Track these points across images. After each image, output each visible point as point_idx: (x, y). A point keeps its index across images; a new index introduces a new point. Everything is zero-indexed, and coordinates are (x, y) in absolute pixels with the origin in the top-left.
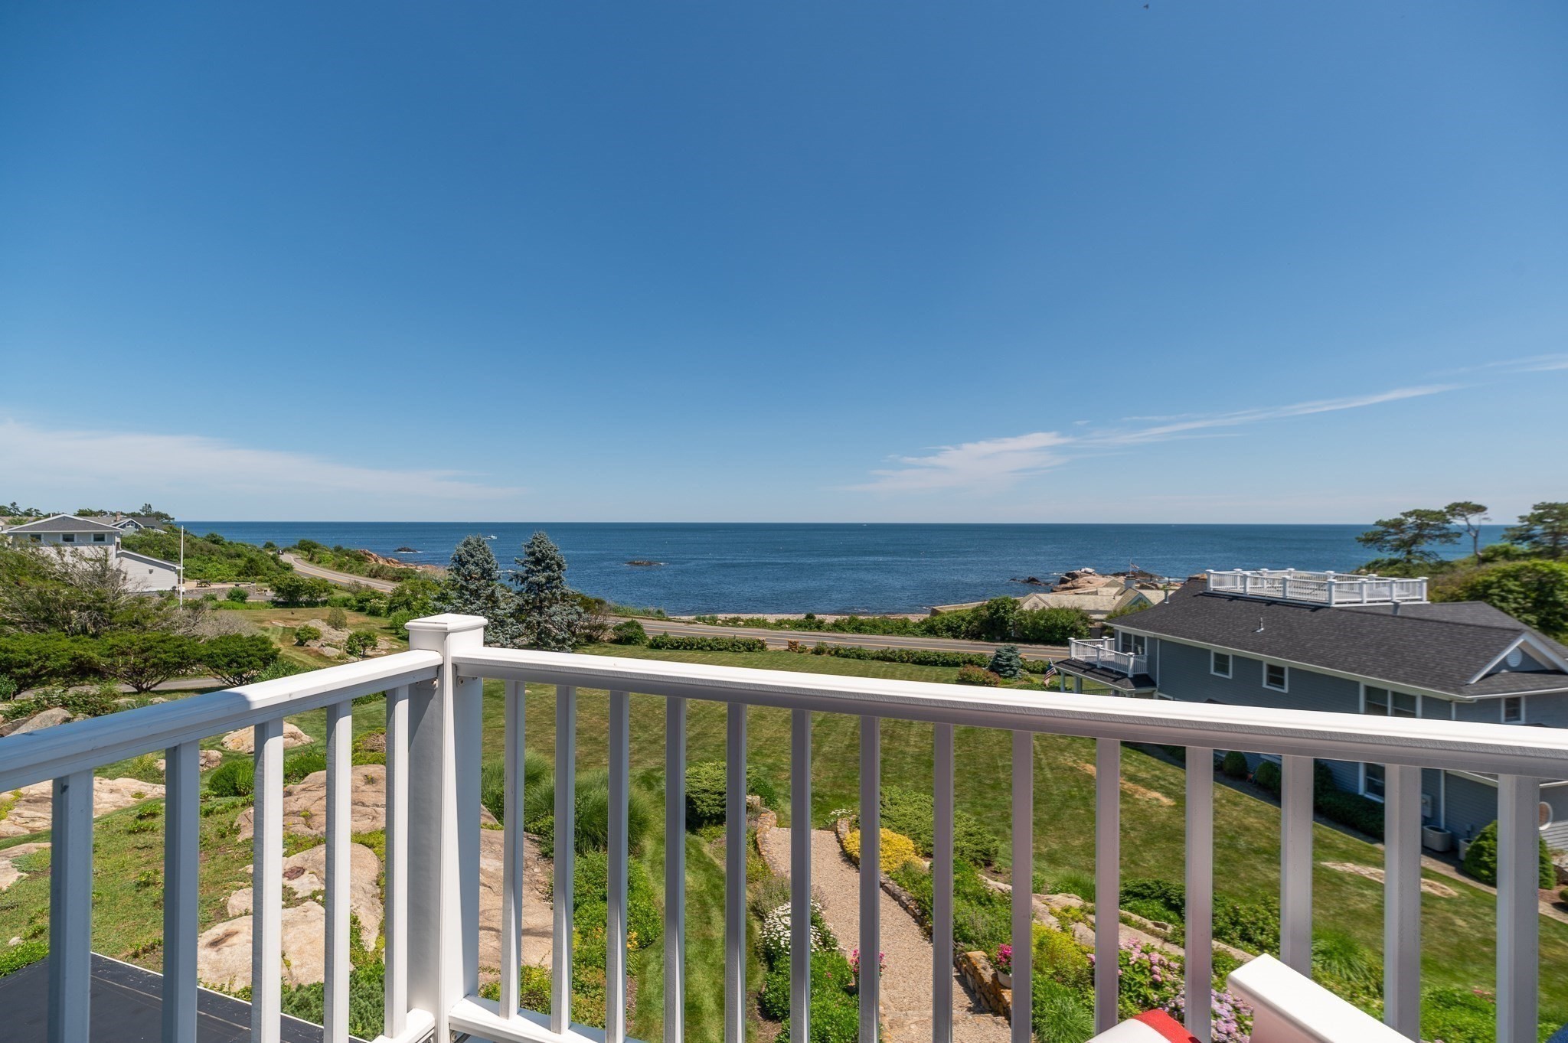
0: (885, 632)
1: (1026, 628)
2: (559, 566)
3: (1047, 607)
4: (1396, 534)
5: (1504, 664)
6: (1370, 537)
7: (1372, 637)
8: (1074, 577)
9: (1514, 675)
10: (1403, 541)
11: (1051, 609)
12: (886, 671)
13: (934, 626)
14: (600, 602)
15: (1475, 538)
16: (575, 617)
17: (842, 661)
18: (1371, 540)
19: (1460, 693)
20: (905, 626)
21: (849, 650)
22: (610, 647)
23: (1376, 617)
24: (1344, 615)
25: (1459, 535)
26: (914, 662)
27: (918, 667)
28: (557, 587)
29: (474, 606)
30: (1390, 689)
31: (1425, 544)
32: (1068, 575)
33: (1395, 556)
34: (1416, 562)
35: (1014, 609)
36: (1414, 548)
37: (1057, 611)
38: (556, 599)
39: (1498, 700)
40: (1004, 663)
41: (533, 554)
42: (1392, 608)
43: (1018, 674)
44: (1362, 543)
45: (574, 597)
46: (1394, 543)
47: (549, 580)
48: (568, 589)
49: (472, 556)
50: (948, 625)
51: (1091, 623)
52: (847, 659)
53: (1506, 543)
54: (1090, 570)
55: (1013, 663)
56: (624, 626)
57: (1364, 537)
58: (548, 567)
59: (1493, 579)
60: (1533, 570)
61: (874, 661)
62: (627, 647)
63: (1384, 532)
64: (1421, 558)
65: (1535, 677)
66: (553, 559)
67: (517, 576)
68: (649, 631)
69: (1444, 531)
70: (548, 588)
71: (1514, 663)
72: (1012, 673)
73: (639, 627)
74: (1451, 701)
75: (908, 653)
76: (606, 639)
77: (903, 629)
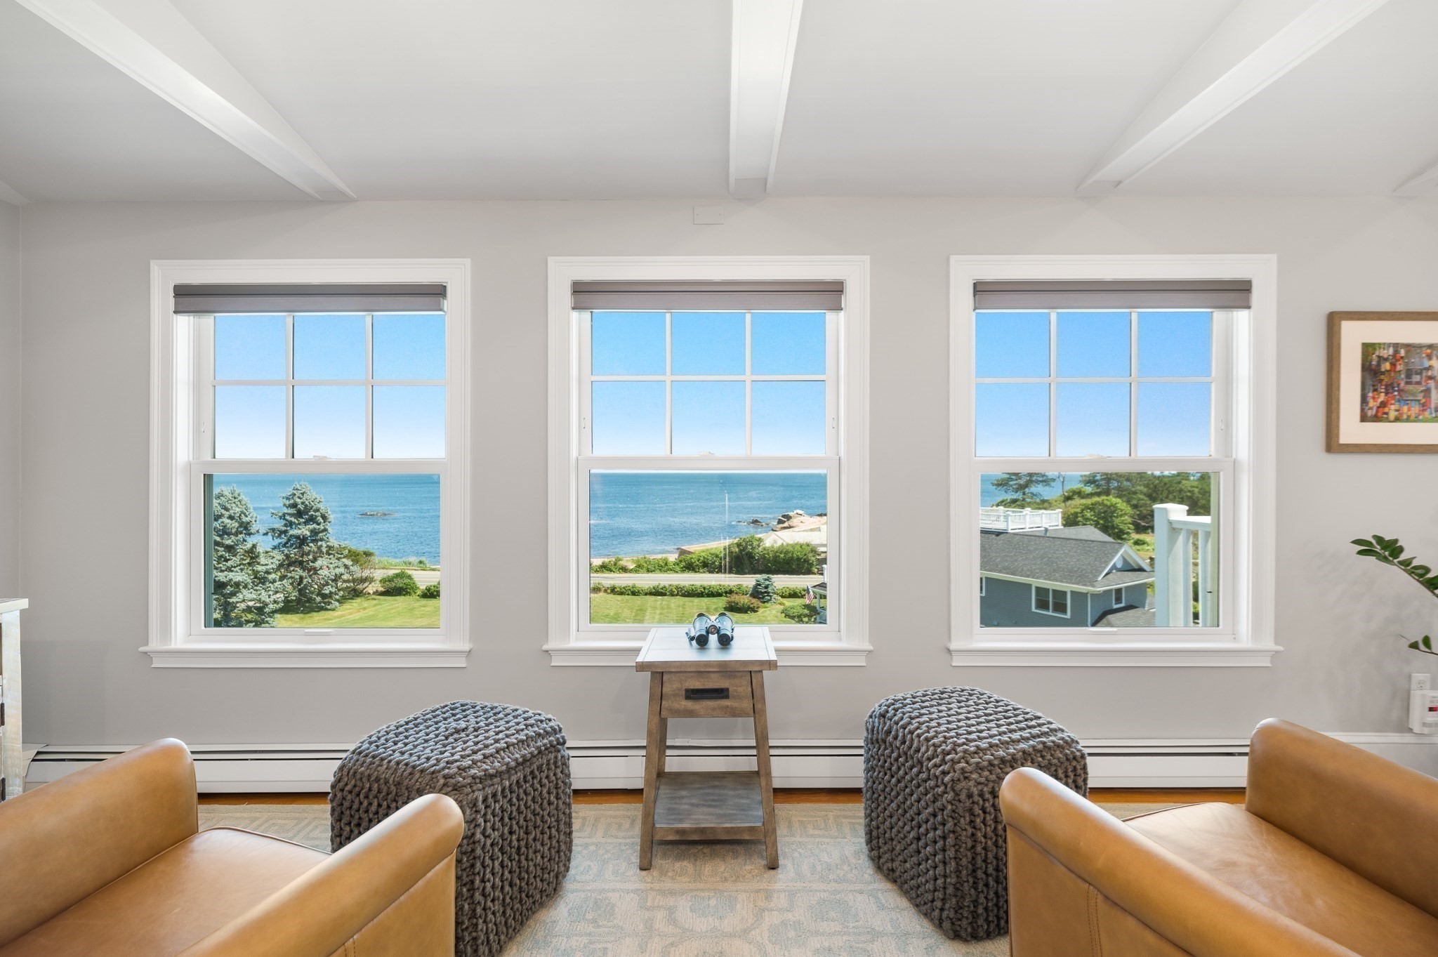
0: (648, 571)
1: (769, 561)
2: (324, 517)
3: (785, 544)
4: (1016, 480)
5: (1114, 567)
6: (1000, 482)
7: (1037, 552)
8: (789, 518)
9: (1119, 573)
10: (1020, 485)
11: (788, 545)
12: (661, 604)
13: (692, 563)
14: (367, 554)
15: (1063, 482)
16: (342, 570)
17: (619, 597)
18: (1001, 485)
19: (1093, 586)
20: (666, 564)
21: (624, 588)
22: (379, 599)
23: (1037, 538)
24: (1017, 537)
25: (1054, 480)
26: (684, 595)
27: (687, 599)
28: (321, 540)
29: (229, 564)
30: (1051, 587)
31: (1033, 487)
32: (783, 516)
33: (1015, 496)
34: (1028, 500)
35: (759, 546)
36: (1027, 490)
37: (793, 546)
38: (321, 552)
39: (1111, 590)
40: (763, 591)
41: (294, 506)
42: (1044, 532)
43: (773, 599)
44: (995, 487)
45: (340, 550)
46: (1014, 487)
47: (314, 533)
48: (333, 542)
49: (227, 509)
50: (704, 562)
51: (819, 555)
52: (623, 596)
53: (1080, 486)
54: (800, 512)
55: (770, 590)
56: (394, 577)
57: (996, 482)
58: (312, 520)
59: (1079, 510)
60: (1102, 504)
61: (648, 597)
62: (398, 598)
63: (1008, 478)
64: (1032, 498)
65: (1130, 573)
66: (318, 510)
67: (273, 530)
68: (420, 581)
69: (1044, 478)
70: (313, 541)
71: (1119, 565)
72: (769, 598)
73: (409, 577)
74: (1087, 593)
75: (677, 588)
76: (371, 592)
77: (663, 567)
